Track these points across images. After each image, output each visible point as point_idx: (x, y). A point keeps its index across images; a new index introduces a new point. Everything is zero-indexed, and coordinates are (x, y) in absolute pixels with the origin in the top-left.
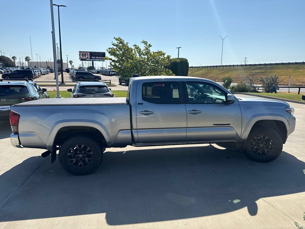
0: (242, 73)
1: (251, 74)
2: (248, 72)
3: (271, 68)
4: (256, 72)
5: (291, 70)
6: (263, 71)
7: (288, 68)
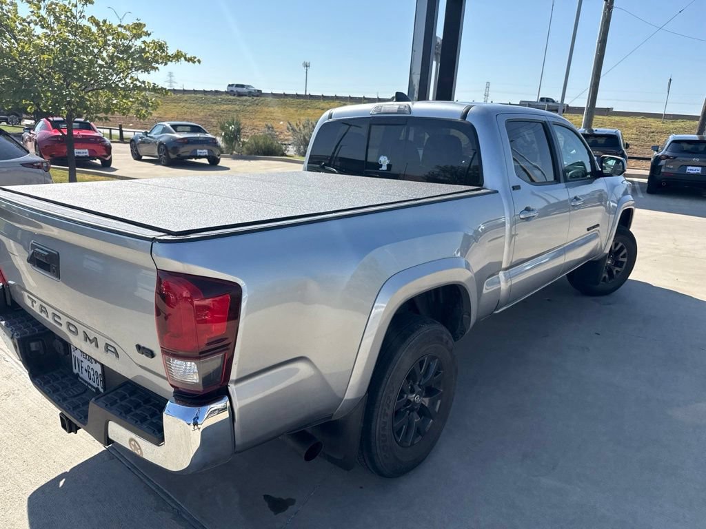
0: (192, 110)
1: (212, 112)
2: (204, 109)
3: (253, 104)
4: (222, 109)
5: (292, 110)
6: (237, 108)
7: (286, 104)
